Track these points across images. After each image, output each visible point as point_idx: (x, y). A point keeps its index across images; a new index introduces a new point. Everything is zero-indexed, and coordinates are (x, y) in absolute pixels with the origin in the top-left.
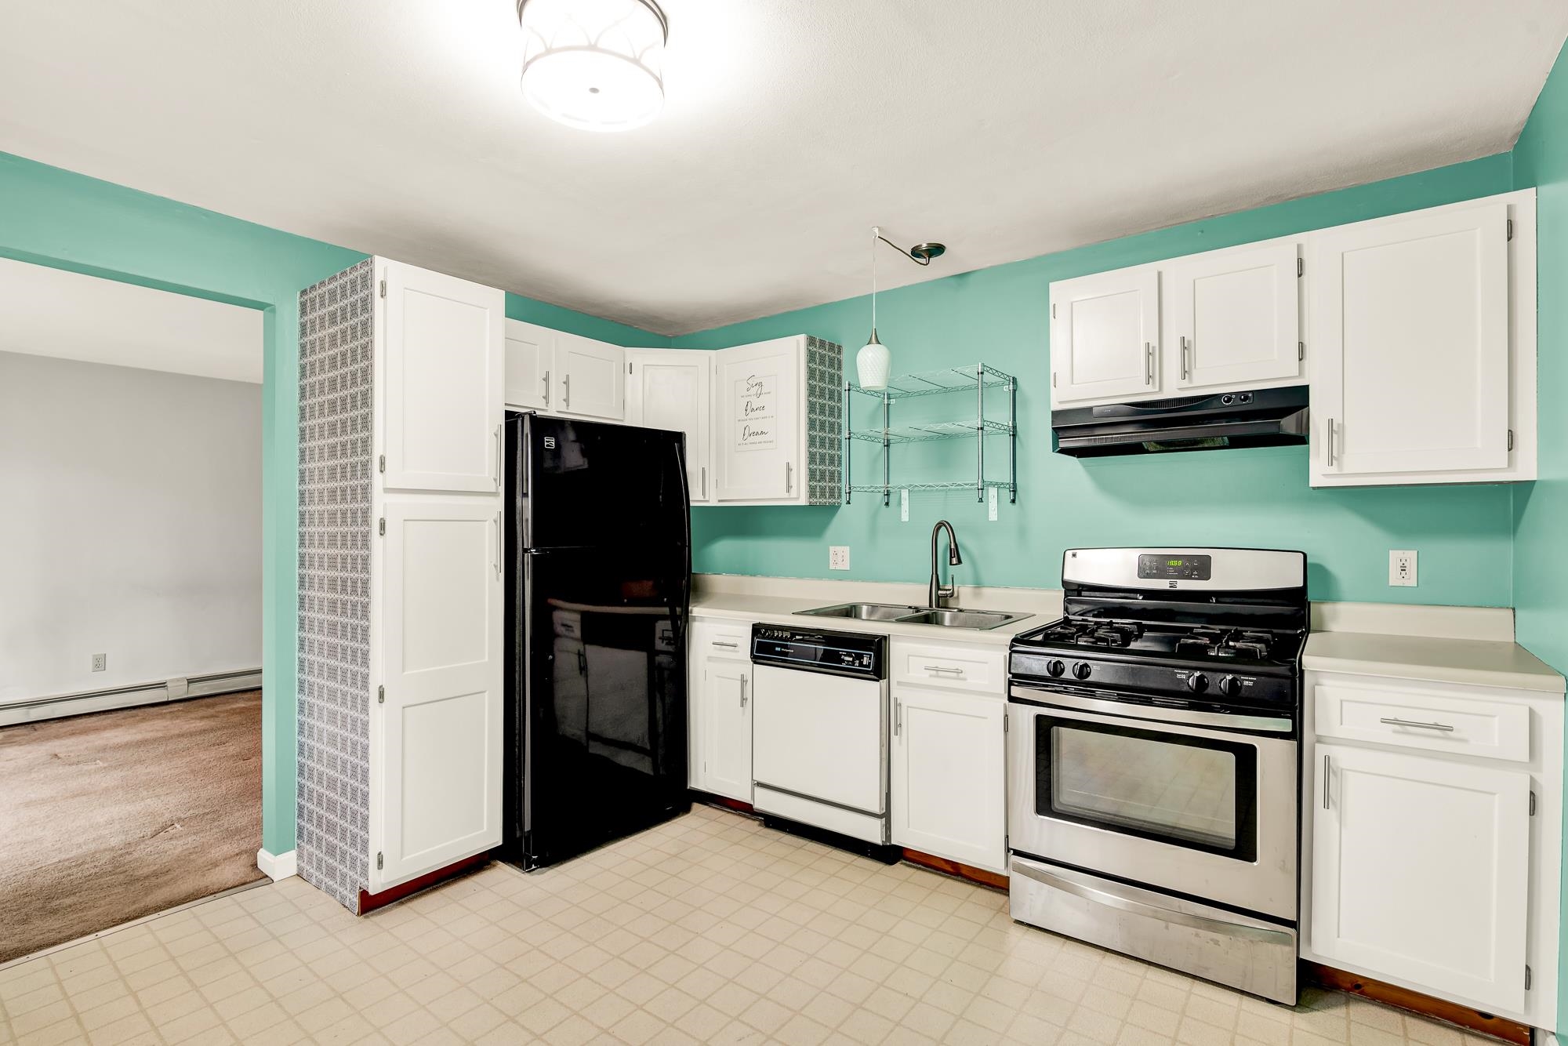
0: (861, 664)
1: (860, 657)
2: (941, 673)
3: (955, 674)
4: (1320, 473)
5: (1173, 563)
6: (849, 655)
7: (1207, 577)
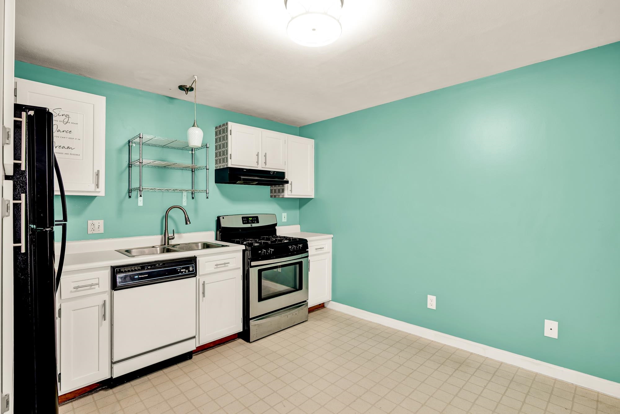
0: (189, 271)
1: (187, 268)
2: (218, 266)
3: (224, 265)
4: (287, 194)
5: (250, 219)
6: (183, 268)
7: (258, 222)
